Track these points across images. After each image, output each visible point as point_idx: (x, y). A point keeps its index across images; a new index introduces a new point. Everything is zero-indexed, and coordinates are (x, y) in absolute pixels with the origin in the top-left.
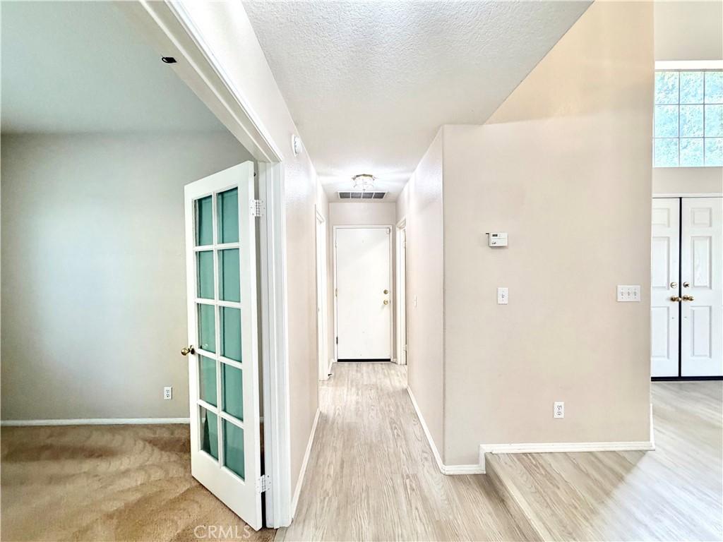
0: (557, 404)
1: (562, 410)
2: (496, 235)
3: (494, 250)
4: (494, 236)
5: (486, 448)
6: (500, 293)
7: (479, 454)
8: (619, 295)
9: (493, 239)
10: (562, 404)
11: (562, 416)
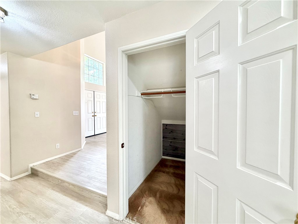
0: (57, 145)
1: (59, 146)
2: (34, 95)
3: (33, 100)
4: (33, 95)
5: (31, 165)
6: (36, 114)
7: (28, 168)
8: (74, 113)
9: (33, 96)
10: (59, 144)
11: (59, 148)
